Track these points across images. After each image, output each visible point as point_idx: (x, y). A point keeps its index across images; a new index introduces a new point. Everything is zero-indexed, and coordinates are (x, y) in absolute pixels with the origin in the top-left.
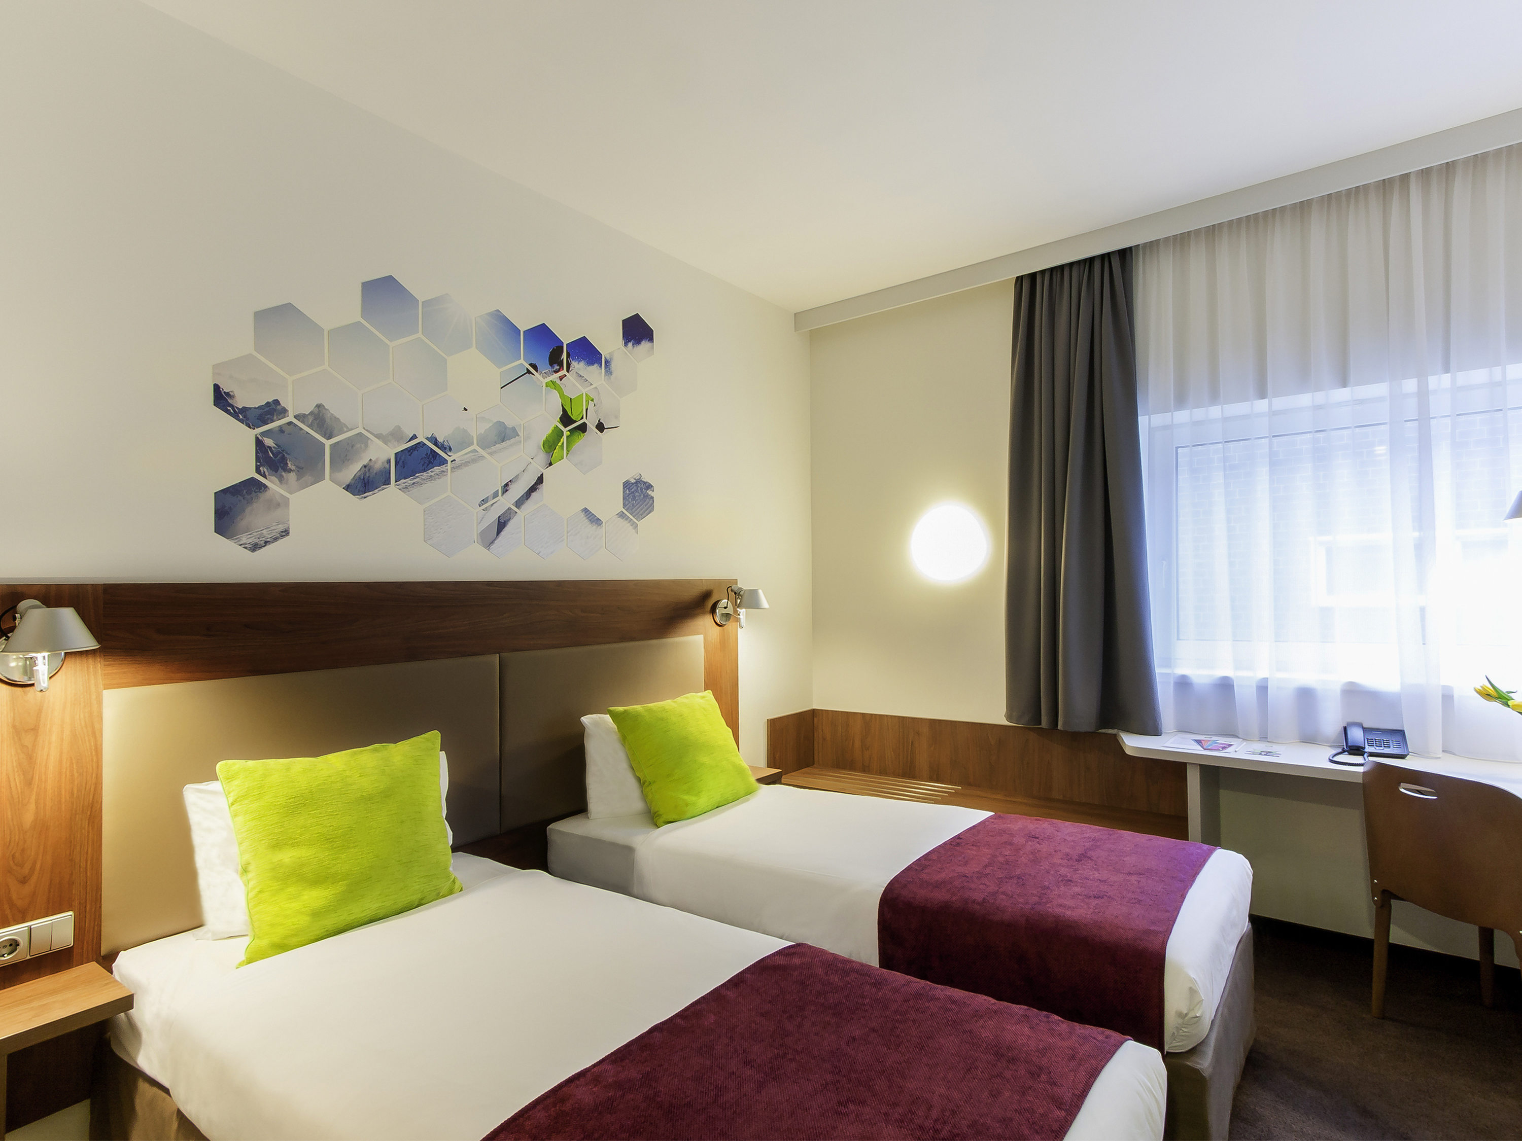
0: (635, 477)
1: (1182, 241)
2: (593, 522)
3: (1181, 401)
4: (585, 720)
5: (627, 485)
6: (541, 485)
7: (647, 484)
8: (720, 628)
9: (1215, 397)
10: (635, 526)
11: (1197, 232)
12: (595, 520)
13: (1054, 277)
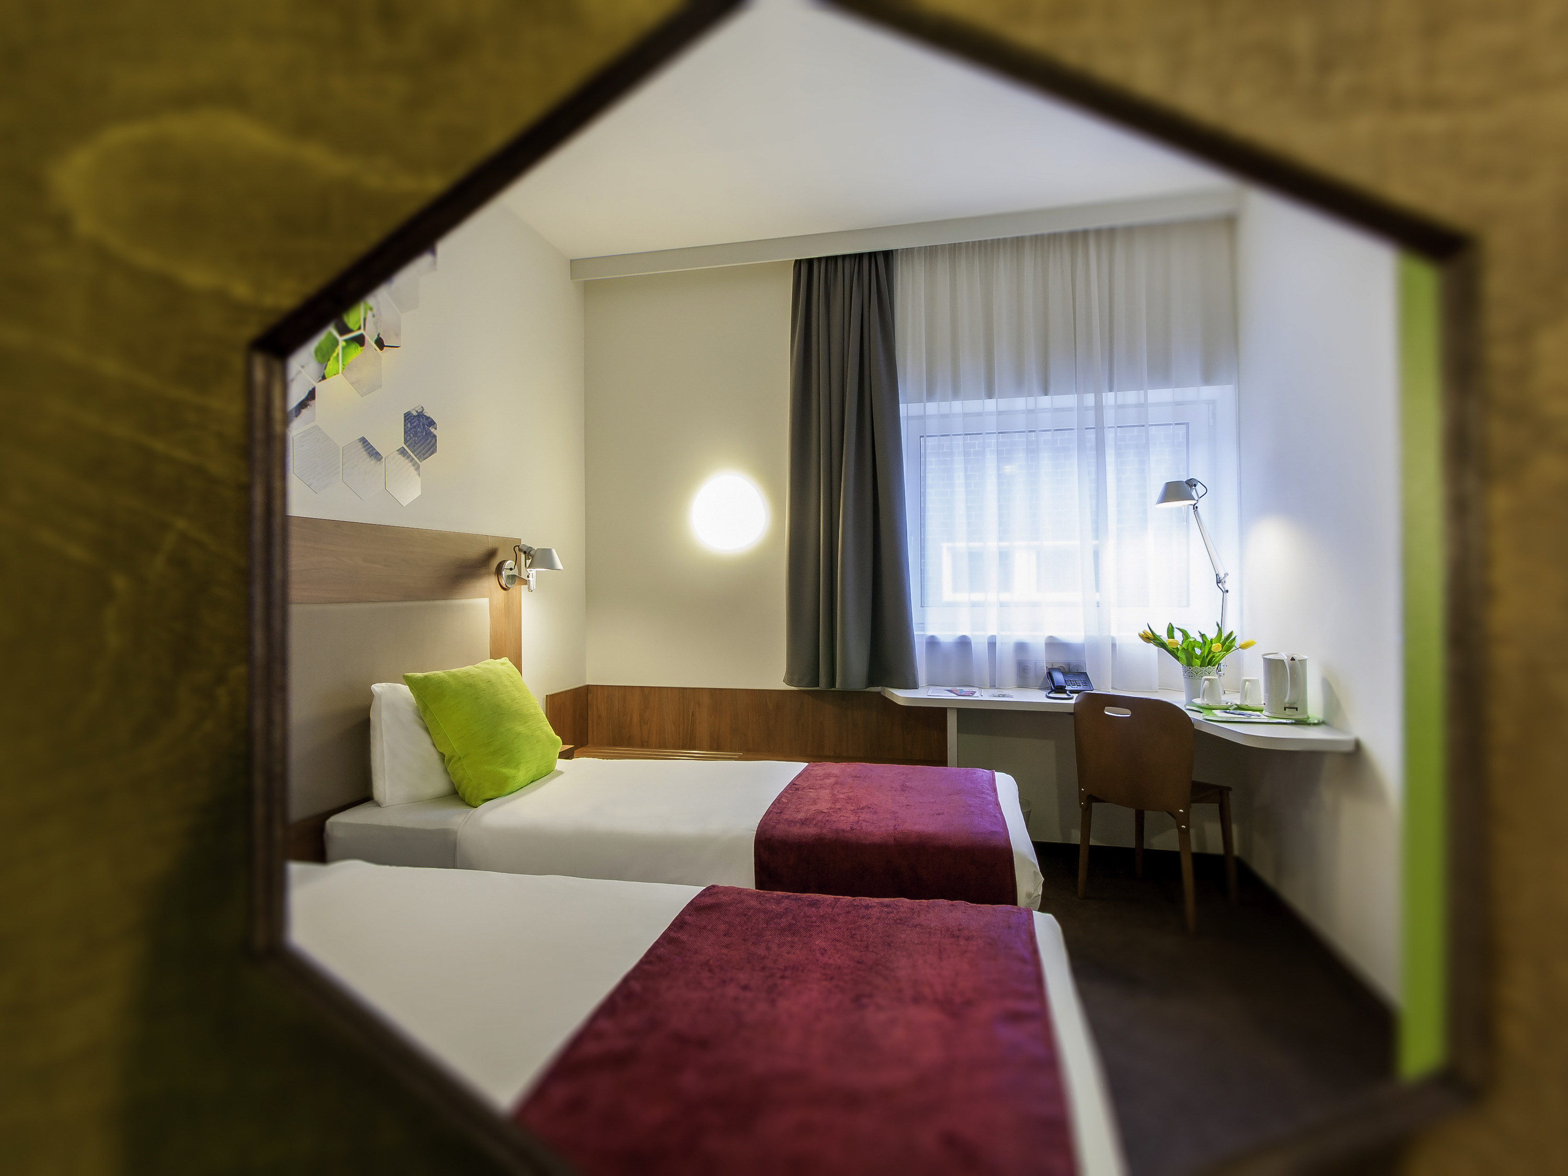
0: (416, 409)
1: (931, 252)
2: (372, 455)
3: (931, 395)
4: (377, 688)
5: (408, 417)
6: (313, 401)
7: (429, 420)
8: (505, 591)
9: (956, 393)
10: (417, 468)
11: (943, 246)
12: (374, 454)
13: (829, 265)
